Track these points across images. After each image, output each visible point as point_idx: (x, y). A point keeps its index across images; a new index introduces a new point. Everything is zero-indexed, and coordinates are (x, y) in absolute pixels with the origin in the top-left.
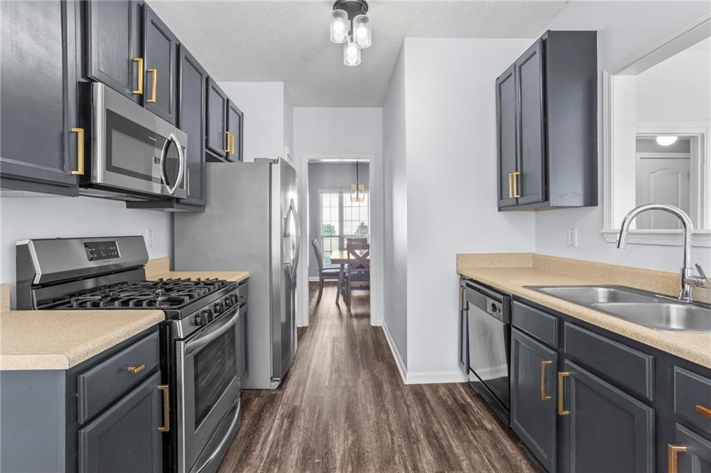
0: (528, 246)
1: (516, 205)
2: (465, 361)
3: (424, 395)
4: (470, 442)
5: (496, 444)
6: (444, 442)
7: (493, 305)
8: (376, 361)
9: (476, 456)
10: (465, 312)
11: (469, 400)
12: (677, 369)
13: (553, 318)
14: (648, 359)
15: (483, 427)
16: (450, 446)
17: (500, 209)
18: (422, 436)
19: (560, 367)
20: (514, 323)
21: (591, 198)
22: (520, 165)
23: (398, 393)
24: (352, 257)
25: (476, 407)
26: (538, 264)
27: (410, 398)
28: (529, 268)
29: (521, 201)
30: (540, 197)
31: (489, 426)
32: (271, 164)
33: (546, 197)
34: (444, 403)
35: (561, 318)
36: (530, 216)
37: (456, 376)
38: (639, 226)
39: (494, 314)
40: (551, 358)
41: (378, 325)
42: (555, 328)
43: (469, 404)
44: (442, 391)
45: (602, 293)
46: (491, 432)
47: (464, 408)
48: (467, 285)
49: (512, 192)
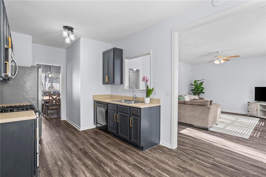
0: (109, 93)
1: (107, 83)
2: (96, 122)
3: (86, 132)
4: (100, 136)
5: (105, 135)
6: (94, 138)
7: (104, 106)
8: (69, 128)
9: (101, 138)
10: (95, 110)
11: (97, 130)
12: (132, 108)
13: (116, 106)
14: (129, 108)
15: (102, 134)
16: (96, 138)
17: (103, 84)
18: (89, 138)
19: (117, 114)
20: (109, 108)
21: (122, 83)
22: (108, 74)
23: (79, 133)
24: (51, 98)
25: (99, 131)
26: (111, 97)
27: (83, 133)
28: (109, 98)
29: (108, 83)
30: (112, 82)
31: (103, 133)
32: (38, 68)
33: (114, 82)
34: (92, 132)
35: (117, 105)
36: (110, 85)
37: (93, 126)
38: (129, 88)
39: (104, 108)
40: (116, 113)
41: (64, 120)
42: (116, 107)
43: (97, 131)
44: (90, 130)
45: (123, 101)
46: (104, 134)
47: (97, 132)
48: (97, 102)
49: (107, 80)
